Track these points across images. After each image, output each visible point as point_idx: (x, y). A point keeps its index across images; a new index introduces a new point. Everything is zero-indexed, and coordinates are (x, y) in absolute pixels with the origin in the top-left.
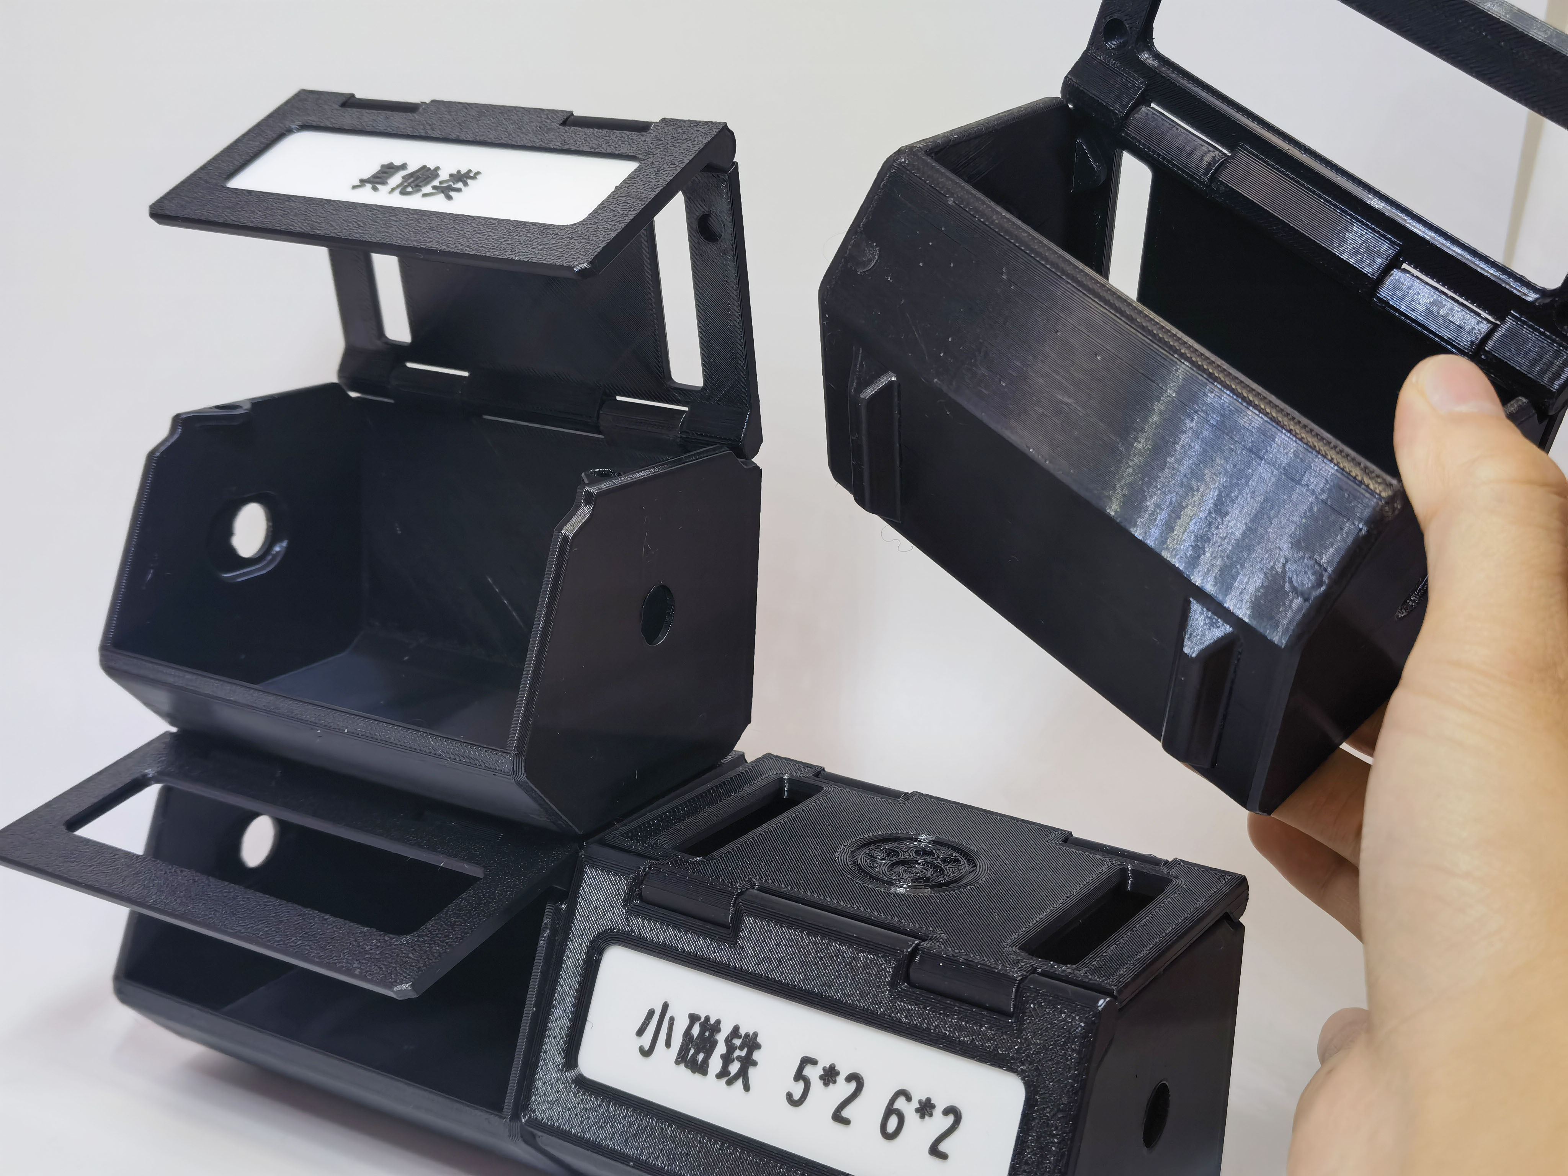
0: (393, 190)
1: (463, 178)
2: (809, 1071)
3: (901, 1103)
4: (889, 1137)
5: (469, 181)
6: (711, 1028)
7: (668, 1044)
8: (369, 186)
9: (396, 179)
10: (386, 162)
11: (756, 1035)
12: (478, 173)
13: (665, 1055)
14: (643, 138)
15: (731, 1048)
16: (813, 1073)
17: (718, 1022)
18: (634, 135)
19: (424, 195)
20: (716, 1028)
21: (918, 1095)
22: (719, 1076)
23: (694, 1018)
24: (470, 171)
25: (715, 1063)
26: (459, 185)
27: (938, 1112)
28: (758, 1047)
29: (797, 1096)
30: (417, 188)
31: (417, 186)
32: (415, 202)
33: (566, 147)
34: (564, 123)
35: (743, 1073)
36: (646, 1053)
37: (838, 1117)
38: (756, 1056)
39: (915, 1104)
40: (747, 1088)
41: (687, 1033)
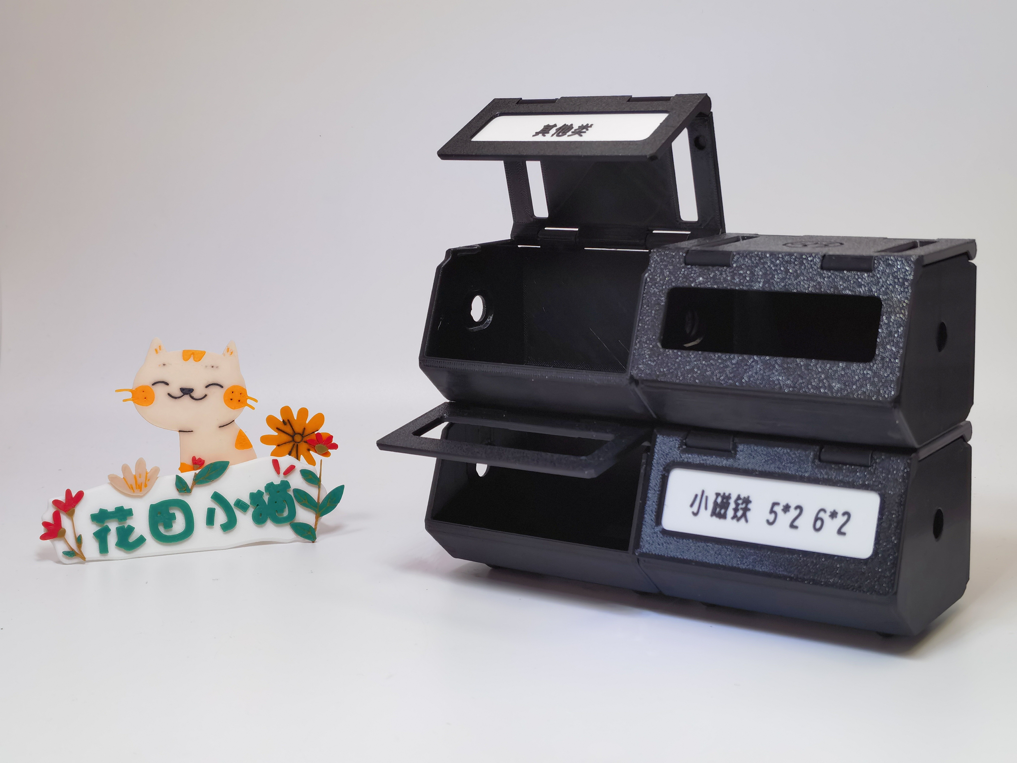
0: (553, 135)
1: (586, 127)
2: (776, 509)
3: (822, 515)
4: (817, 530)
5: (589, 129)
6: (726, 498)
7: (706, 508)
8: (541, 135)
9: (553, 131)
10: (546, 124)
11: (748, 497)
12: (592, 125)
13: (705, 514)
14: (669, 103)
15: (737, 504)
16: (778, 509)
17: (730, 494)
18: (664, 102)
19: (569, 136)
20: (729, 497)
21: (829, 510)
22: (733, 518)
23: (718, 495)
24: (588, 124)
25: (730, 513)
26: (584, 130)
27: (840, 515)
28: (750, 502)
29: (771, 520)
30: (564, 133)
31: (564, 132)
32: (565, 138)
33: (632, 110)
34: (629, 101)
35: (744, 515)
36: (695, 514)
37: (792, 526)
38: (750, 506)
39: (828, 513)
40: (747, 521)
41: (715, 502)
